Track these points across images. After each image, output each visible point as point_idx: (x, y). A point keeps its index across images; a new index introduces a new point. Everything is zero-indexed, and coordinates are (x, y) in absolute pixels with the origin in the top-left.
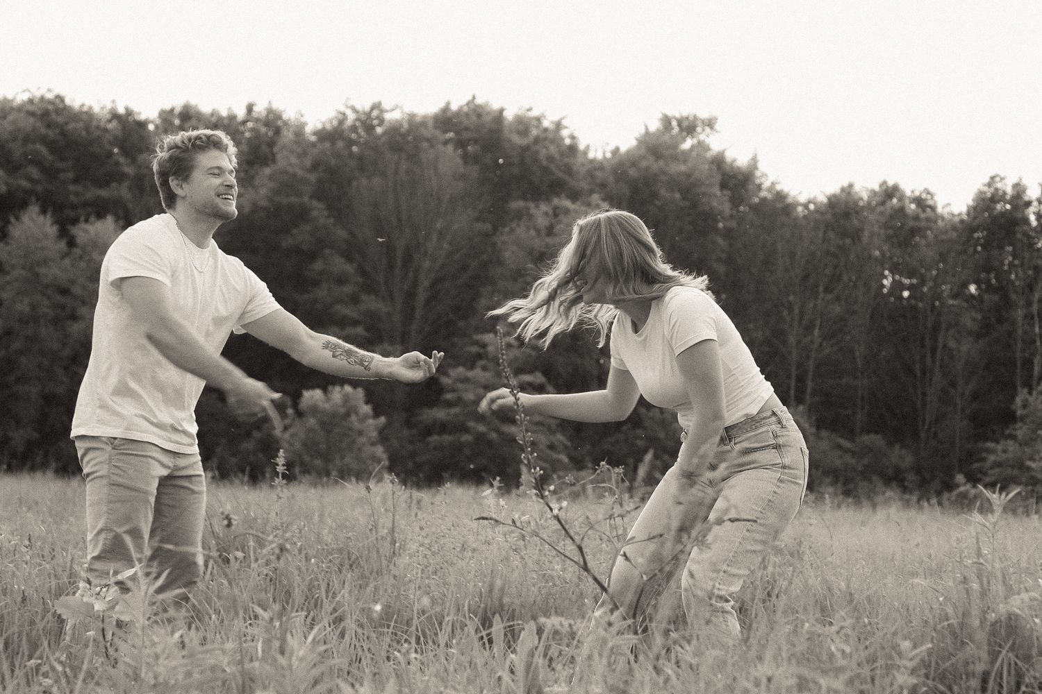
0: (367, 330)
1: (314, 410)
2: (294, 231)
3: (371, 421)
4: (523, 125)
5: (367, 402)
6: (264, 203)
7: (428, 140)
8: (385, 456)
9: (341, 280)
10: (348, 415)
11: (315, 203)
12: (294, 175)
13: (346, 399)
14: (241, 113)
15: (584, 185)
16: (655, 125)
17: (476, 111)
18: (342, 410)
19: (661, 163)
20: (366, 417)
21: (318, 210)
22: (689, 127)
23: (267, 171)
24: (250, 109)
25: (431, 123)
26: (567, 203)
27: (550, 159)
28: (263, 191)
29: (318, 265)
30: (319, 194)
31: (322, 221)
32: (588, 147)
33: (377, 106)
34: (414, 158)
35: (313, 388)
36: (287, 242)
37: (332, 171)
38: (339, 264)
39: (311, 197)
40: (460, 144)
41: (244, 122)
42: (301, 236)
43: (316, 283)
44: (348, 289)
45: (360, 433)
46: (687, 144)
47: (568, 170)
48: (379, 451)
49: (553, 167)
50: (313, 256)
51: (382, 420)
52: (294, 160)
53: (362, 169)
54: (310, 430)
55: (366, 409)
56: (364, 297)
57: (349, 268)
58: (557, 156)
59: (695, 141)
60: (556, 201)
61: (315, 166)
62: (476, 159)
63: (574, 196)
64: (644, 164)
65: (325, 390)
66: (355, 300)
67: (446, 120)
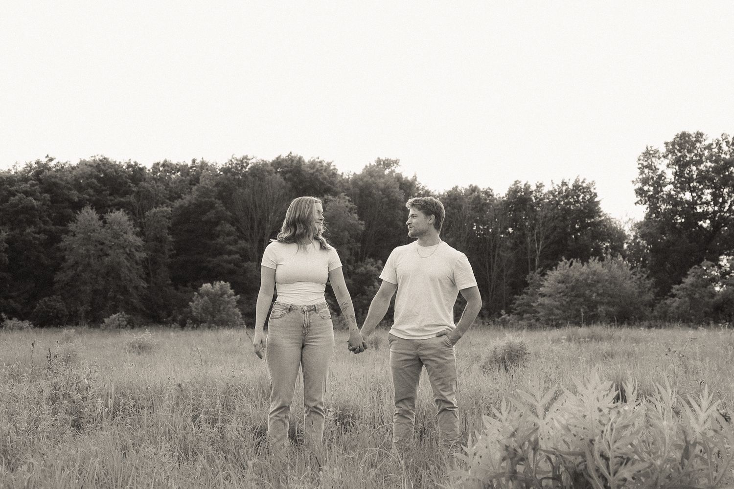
0: (241, 256)
1: (208, 293)
2: (208, 213)
3: (234, 297)
4: (313, 164)
5: (231, 289)
6: (194, 201)
7: (268, 172)
8: (240, 313)
9: (229, 234)
10: (222, 295)
11: (217, 201)
12: (208, 189)
13: (222, 287)
14: (190, 164)
15: (339, 189)
16: (373, 163)
17: (291, 159)
18: (219, 292)
19: (373, 179)
20: (231, 295)
21: (219, 204)
22: (388, 164)
23: (196, 187)
24: (194, 161)
25: (269, 165)
26: (330, 197)
27: (325, 179)
28: (194, 196)
29: (219, 228)
30: (220, 196)
31: (220, 209)
32: (343, 173)
33: (245, 157)
34: (262, 179)
35: (207, 283)
36: (204, 218)
37: (225, 186)
38: (228, 227)
39: (215, 198)
40: (283, 173)
41: (191, 168)
42: (211, 215)
43: (218, 236)
44: (232, 238)
45: (228, 303)
46: (387, 172)
47: (332, 183)
48: (237, 310)
49: (325, 182)
50: (217, 224)
51: (238, 296)
52: (207, 182)
53: (239, 185)
54: (205, 302)
55: (231, 292)
56: (240, 242)
57: (233, 229)
58: (327, 177)
59: (390, 170)
60: (326, 197)
61: (217, 185)
62: (290, 179)
63: (335, 194)
64: (365, 179)
65: (212, 284)
66: (236, 242)
67: (278, 163)
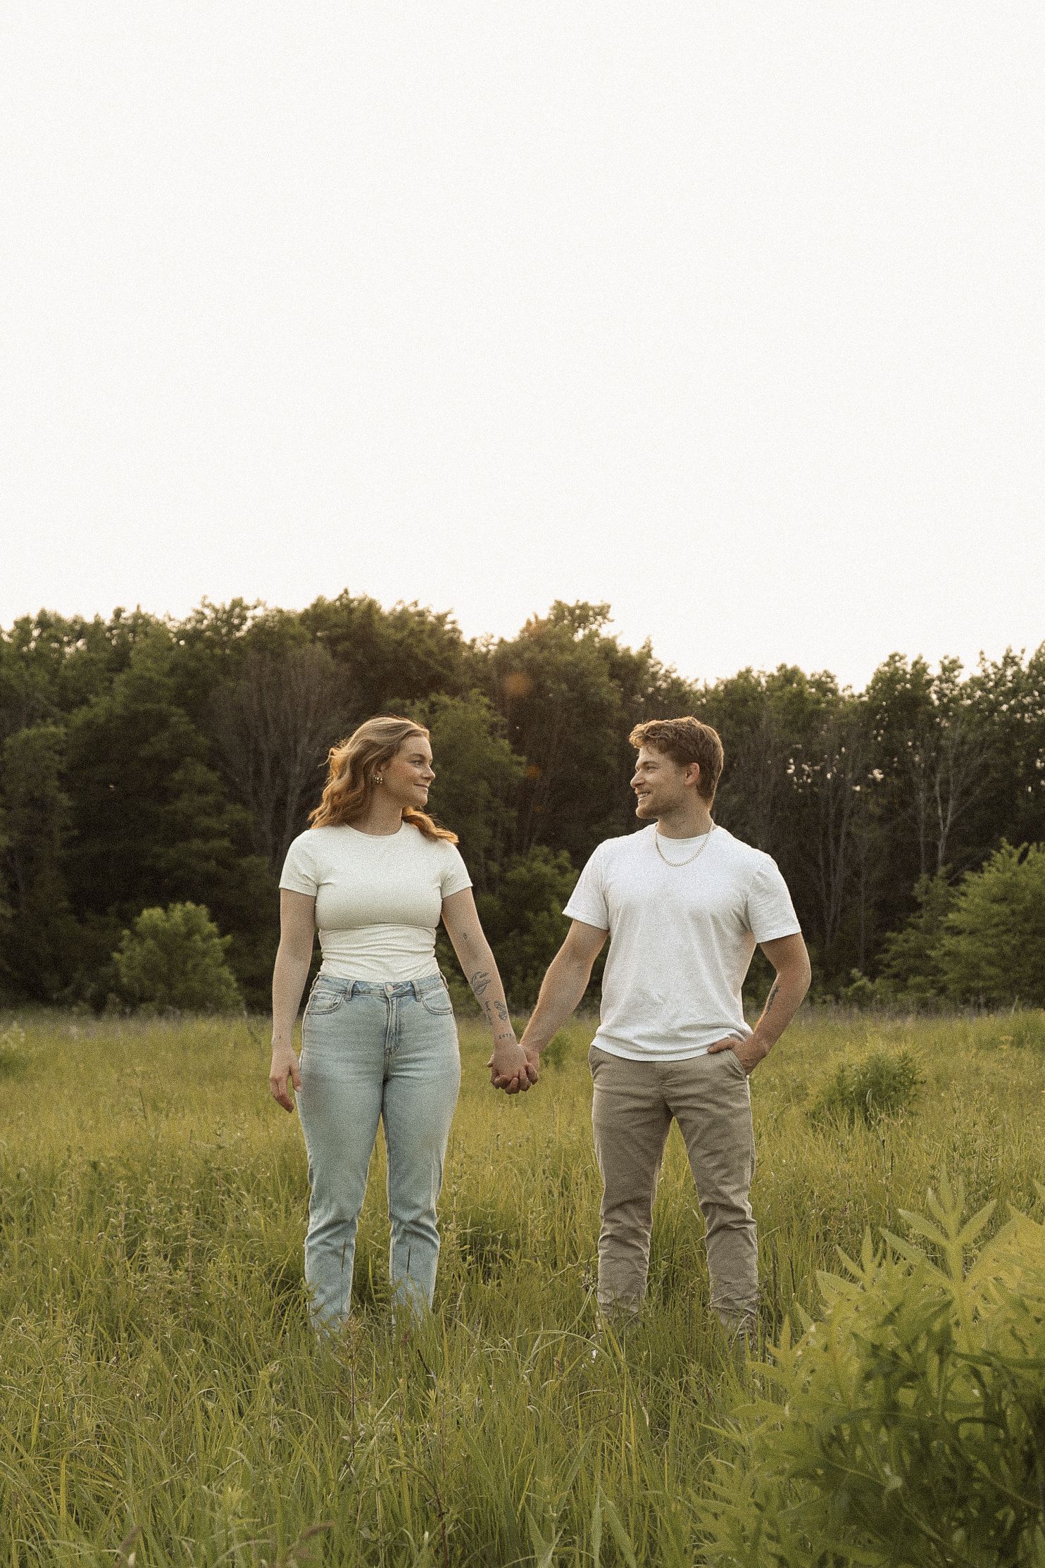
0: (232, 841)
1: (155, 932)
2: (152, 739)
3: (216, 940)
4: (401, 619)
5: (211, 920)
6: (119, 710)
7: (293, 638)
8: (232, 978)
9: (203, 790)
10: (189, 934)
11: (174, 709)
12: (151, 680)
13: (187, 918)
14: (108, 618)
15: (466, 680)
16: (545, 614)
17: (345, 606)
18: (183, 929)
19: (546, 653)
20: (210, 936)
21: (179, 717)
22: (582, 615)
23: (123, 677)
24: (118, 613)
25: (297, 622)
26: (445, 699)
27: (429, 653)
28: (119, 698)
29: (178, 776)
30: (179, 698)
31: (182, 728)
32: (474, 641)
33: (237, 603)
34: (278, 656)
35: (152, 906)
36: (145, 751)
37: (191, 674)
38: (200, 773)
39: (170, 703)
40: (332, 642)
41: (110, 629)
42: (160, 744)
43: (177, 795)
44: (210, 799)
45: (205, 954)
46: (579, 635)
47: (448, 664)
48: (226, 972)
49: (431, 662)
50: (175, 765)
51: (228, 938)
52: (149, 663)
53: (226, 673)
54: (150, 952)
55: (212, 927)
56: (230, 807)
57: (213, 777)
58: (436, 650)
59: (587, 631)
60: (433, 697)
61: (172, 672)
62: (346, 657)
63: (455, 691)
64: (527, 655)
65: (165, 908)
66: (219, 809)
67: (318, 616)
